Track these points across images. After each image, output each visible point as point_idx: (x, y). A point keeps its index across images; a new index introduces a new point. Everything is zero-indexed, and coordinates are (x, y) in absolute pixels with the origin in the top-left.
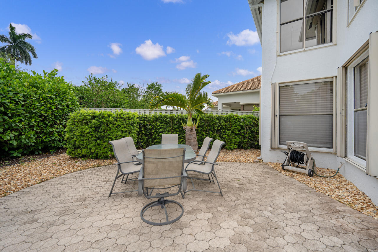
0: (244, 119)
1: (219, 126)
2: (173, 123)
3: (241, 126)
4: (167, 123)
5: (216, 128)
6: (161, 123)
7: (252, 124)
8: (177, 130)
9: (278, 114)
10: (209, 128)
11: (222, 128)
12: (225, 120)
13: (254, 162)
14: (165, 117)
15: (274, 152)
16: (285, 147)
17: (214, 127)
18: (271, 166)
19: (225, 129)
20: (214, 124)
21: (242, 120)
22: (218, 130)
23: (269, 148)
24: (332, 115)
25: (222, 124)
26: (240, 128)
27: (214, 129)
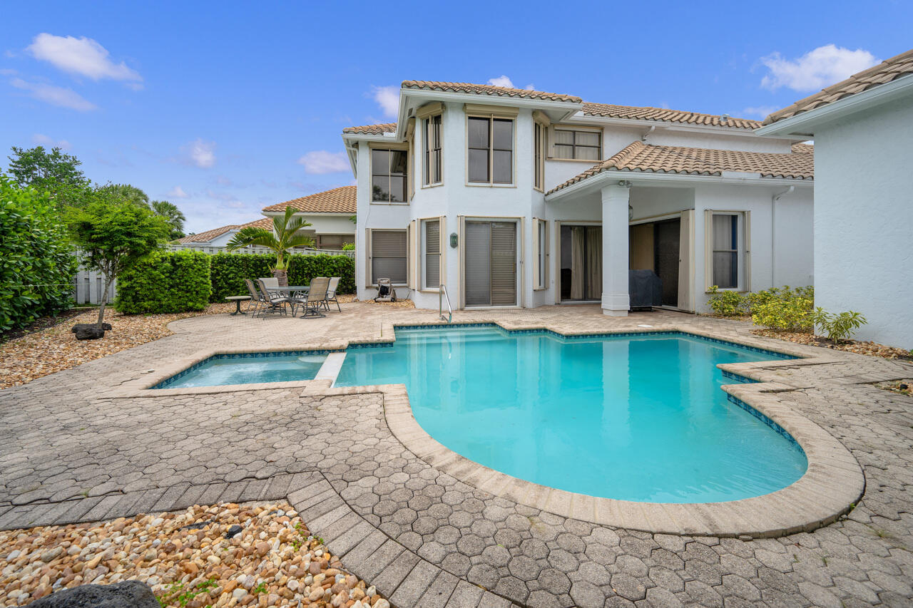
0: (337, 261)
1: (309, 269)
2: (248, 266)
3: (333, 268)
4: (238, 266)
5: (306, 272)
6: (230, 266)
7: (345, 265)
8: (254, 275)
9: (371, 256)
10: (297, 271)
11: (313, 271)
12: (315, 262)
13: (352, 302)
14: (236, 258)
15: (369, 290)
16: (377, 285)
17: (304, 270)
18: (367, 302)
19: (316, 272)
20: (303, 267)
21: (334, 261)
22: (308, 273)
23: (364, 288)
24: (406, 258)
25: (314, 266)
26: (332, 270)
27: (303, 272)
